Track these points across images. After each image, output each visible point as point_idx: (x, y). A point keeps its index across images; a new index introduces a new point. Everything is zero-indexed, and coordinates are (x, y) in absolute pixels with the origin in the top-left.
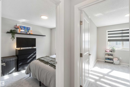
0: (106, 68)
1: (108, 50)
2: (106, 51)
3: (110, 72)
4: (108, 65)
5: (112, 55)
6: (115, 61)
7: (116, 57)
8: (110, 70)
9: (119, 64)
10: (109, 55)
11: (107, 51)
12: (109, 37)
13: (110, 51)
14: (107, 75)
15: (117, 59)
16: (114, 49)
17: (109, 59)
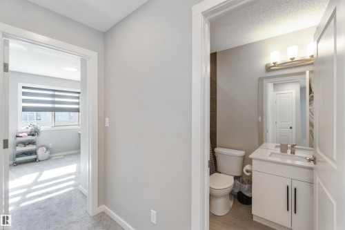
0: (26, 173)
1: (22, 133)
2: (17, 136)
3: (38, 177)
4: (25, 168)
5: (33, 143)
6: (41, 153)
7: (42, 146)
8: (37, 174)
9: (49, 158)
10: (25, 144)
11: (20, 135)
12: (24, 101)
13: (29, 135)
14: (36, 183)
15: (45, 149)
16: (37, 128)
17: (25, 154)
